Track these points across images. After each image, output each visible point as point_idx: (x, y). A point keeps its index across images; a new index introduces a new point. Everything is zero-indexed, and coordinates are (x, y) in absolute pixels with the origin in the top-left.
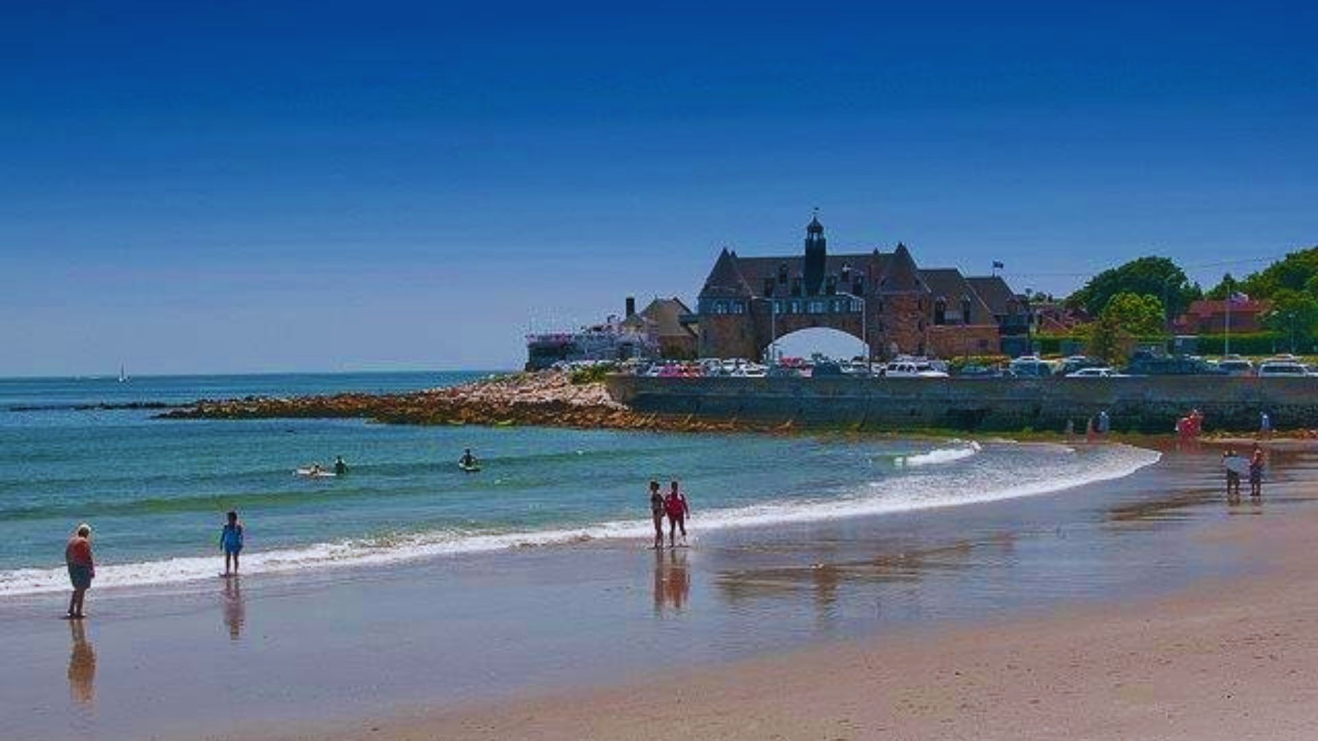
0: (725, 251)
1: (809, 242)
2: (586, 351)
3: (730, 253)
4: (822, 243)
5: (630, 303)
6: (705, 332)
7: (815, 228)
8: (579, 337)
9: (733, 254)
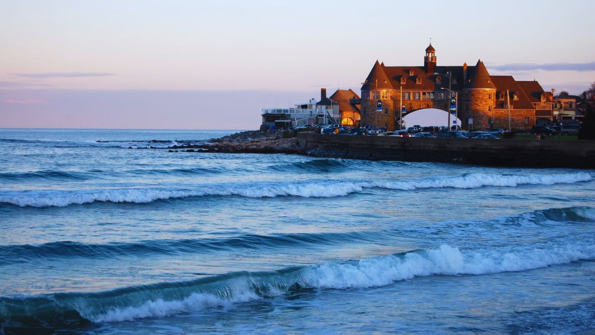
0: (377, 62)
1: (426, 58)
2: (296, 119)
3: (380, 64)
4: (434, 58)
5: (323, 92)
6: (364, 108)
7: (430, 49)
8: (292, 110)
9: (382, 64)
